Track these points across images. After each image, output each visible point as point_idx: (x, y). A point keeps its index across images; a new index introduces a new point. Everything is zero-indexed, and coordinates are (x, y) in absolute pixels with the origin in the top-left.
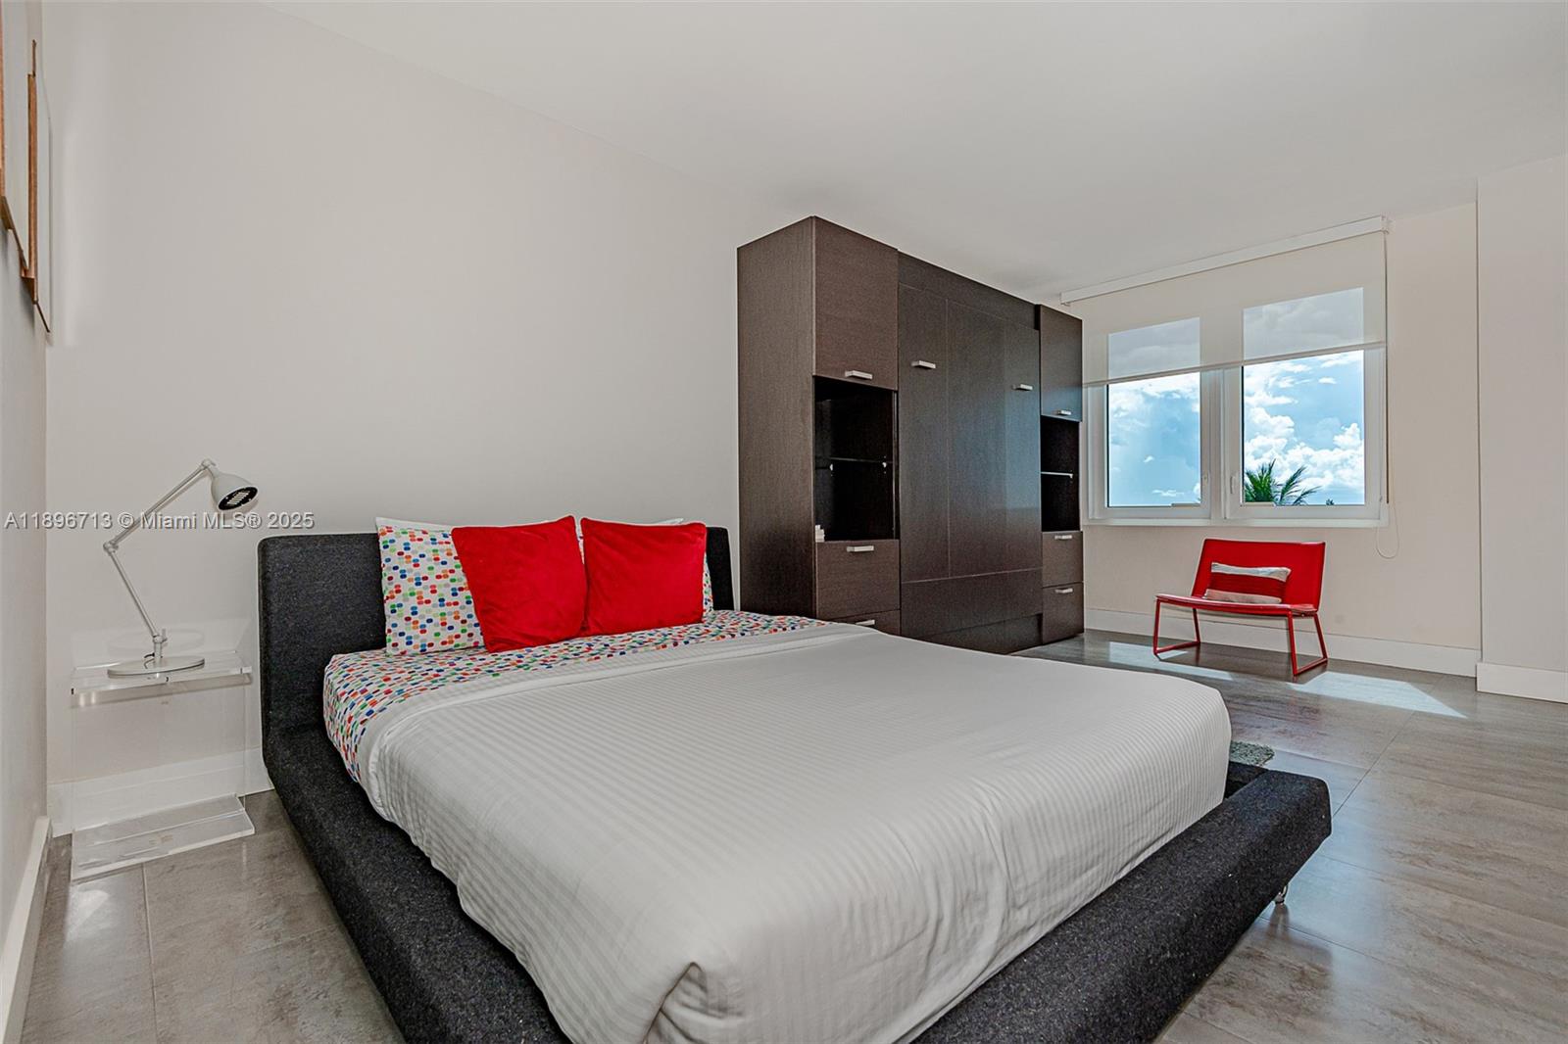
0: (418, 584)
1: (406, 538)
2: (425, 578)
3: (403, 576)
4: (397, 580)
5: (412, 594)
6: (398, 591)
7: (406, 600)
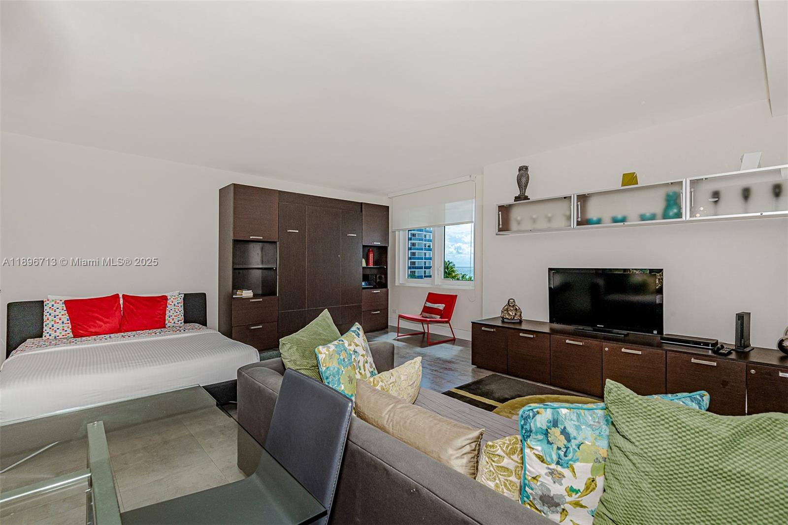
0: (55, 317)
1: (53, 303)
2: (58, 315)
3: (50, 315)
4: (48, 316)
5: (53, 321)
6: (48, 320)
7: (50, 322)
